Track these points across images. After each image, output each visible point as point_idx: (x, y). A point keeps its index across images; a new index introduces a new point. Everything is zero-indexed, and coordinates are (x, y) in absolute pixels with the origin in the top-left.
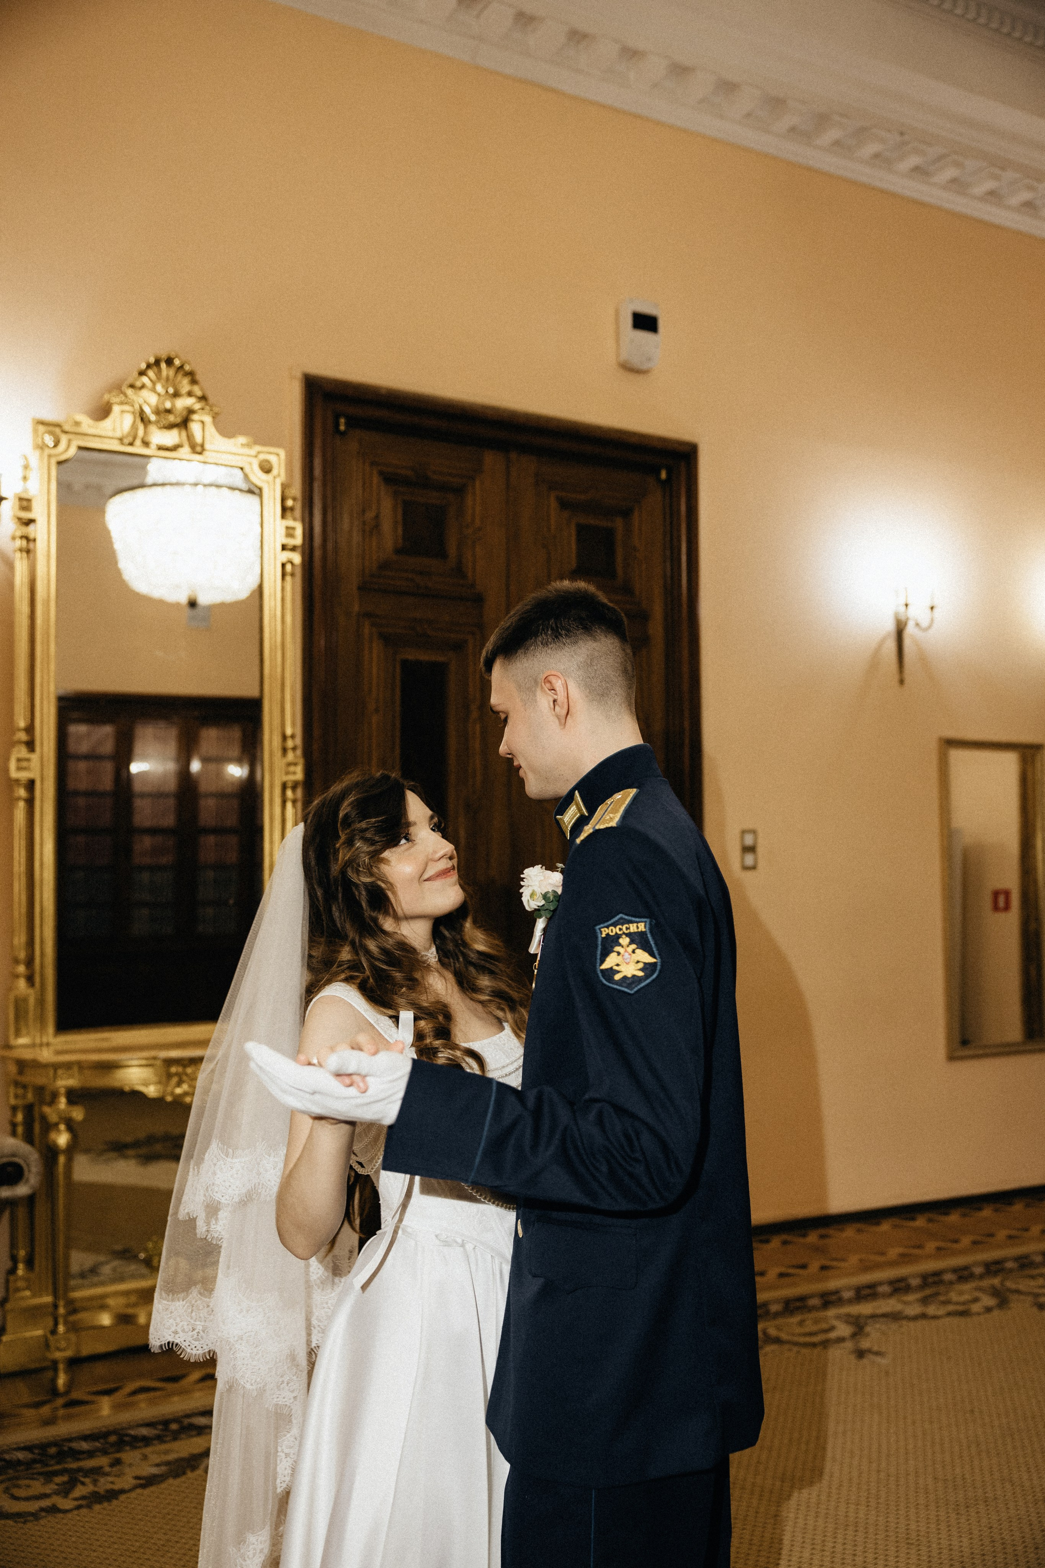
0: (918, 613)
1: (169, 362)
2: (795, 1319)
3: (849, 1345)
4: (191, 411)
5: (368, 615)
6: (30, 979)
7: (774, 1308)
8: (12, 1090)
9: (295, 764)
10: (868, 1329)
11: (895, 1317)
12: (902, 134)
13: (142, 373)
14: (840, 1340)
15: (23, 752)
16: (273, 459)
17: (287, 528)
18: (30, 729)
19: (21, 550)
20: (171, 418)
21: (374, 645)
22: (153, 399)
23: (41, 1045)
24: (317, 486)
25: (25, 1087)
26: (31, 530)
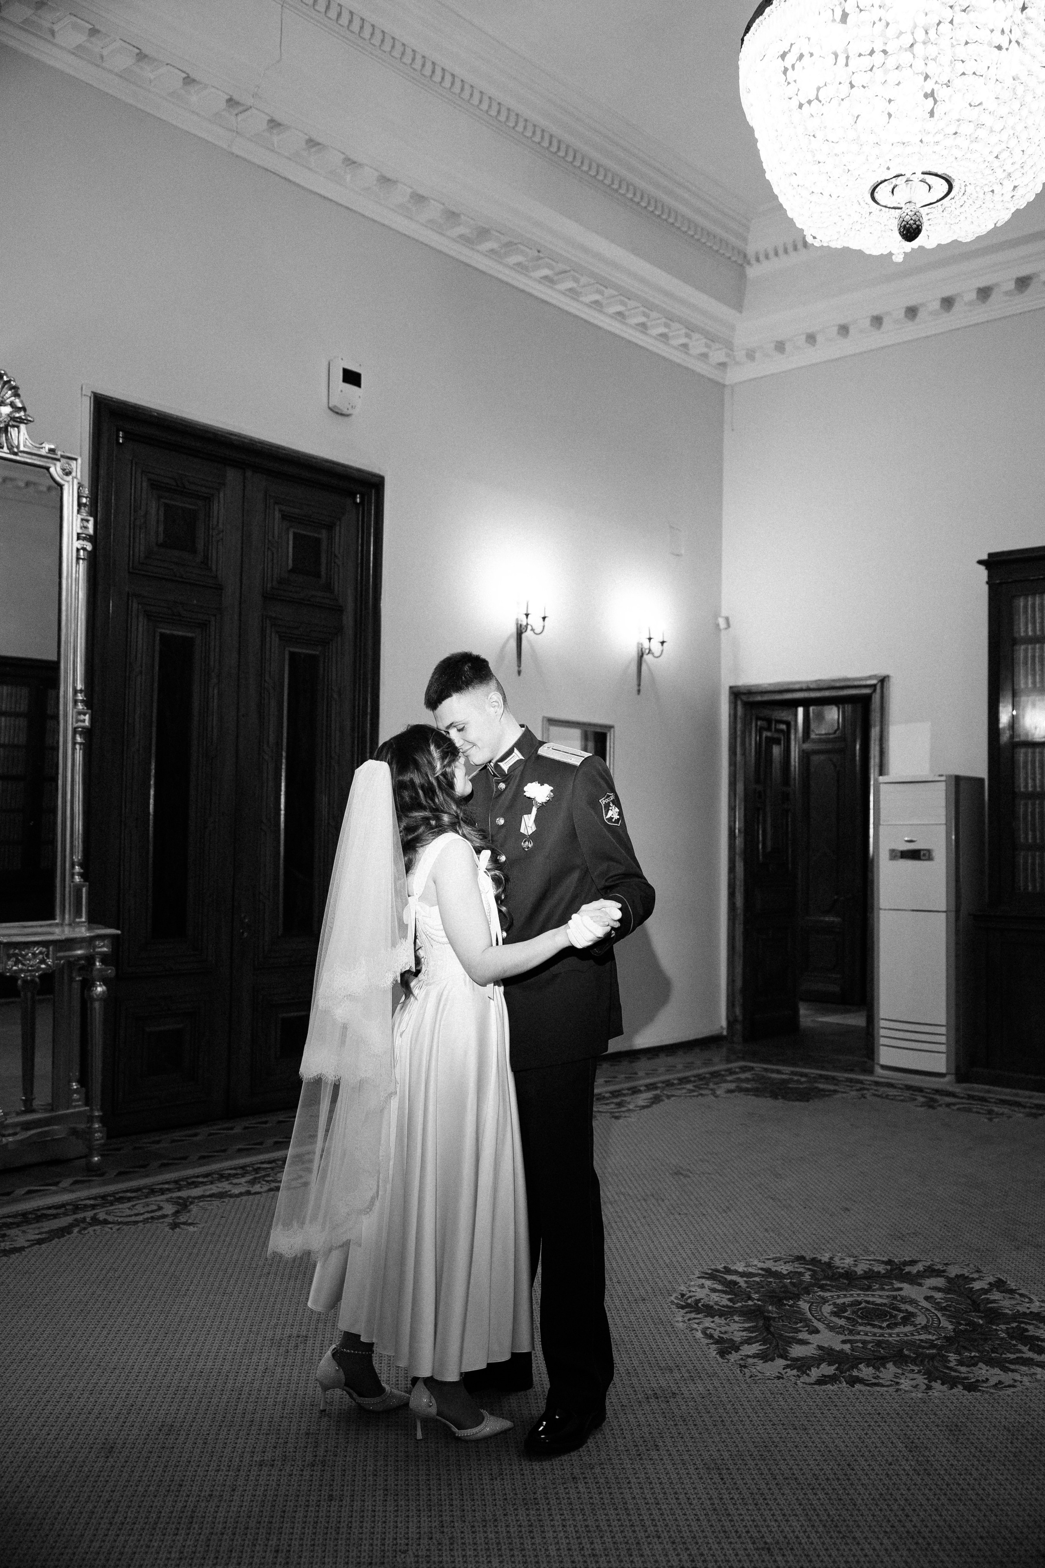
0: (535, 621)
4: (11, 419)
5: (135, 595)
9: (85, 714)
12: (539, 252)
16: (73, 463)
17: (82, 520)
21: (141, 619)
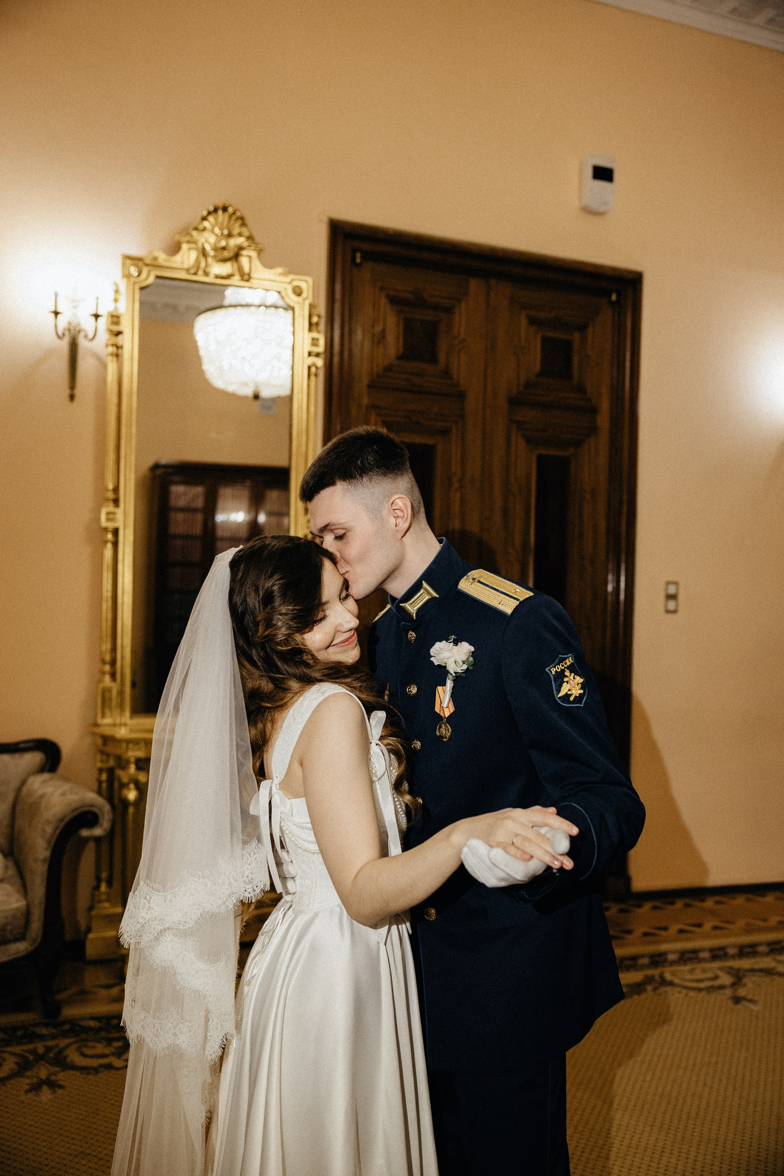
1: (225, 209)
2: (687, 968)
3: (728, 992)
4: (241, 248)
5: (374, 407)
6: (113, 675)
7: (671, 957)
8: (99, 757)
10: (745, 980)
11: (769, 972)
13: (204, 219)
14: (722, 987)
15: (111, 508)
16: (303, 285)
17: (313, 339)
18: (116, 490)
19: (112, 354)
20: (226, 254)
22: (212, 239)
23: (121, 725)
24: (337, 306)
25: (108, 755)
26: (120, 340)
